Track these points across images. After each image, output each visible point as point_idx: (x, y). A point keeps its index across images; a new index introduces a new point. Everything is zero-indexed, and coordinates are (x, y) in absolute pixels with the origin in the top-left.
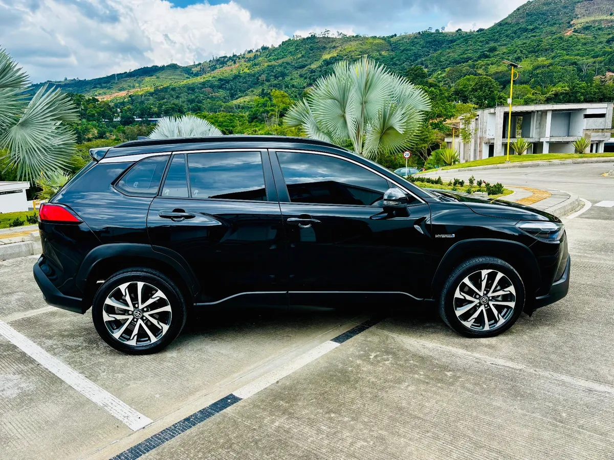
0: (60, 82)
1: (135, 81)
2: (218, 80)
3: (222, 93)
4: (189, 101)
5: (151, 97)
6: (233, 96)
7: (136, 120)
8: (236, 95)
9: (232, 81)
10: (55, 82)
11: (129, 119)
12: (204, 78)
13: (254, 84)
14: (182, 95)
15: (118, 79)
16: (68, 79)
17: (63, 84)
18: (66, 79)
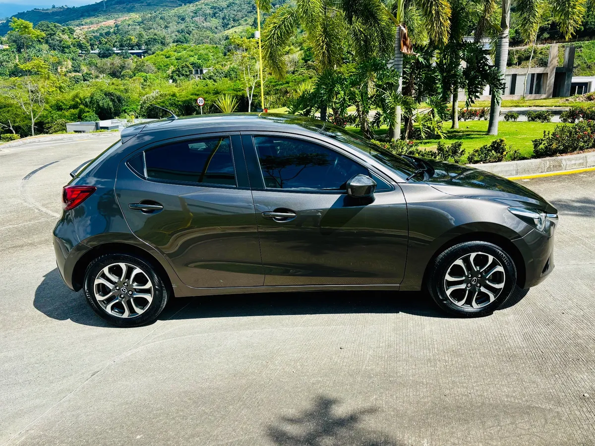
0: (47, 10)
1: (124, 8)
2: (211, 8)
3: (215, 22)
4: (178, 31)
5: (138, 27)
6: (225, 26)
7: (116, 52)
8: (228, 24)
9: (226, 8)
10: (43, 10)
11: (108, 51)
12: (197, 5)
13: (248, 12)
14: (171, 24)
15: (107, 7)
16: (56, 7)
17: (51, 12)
18: (54, 7)
